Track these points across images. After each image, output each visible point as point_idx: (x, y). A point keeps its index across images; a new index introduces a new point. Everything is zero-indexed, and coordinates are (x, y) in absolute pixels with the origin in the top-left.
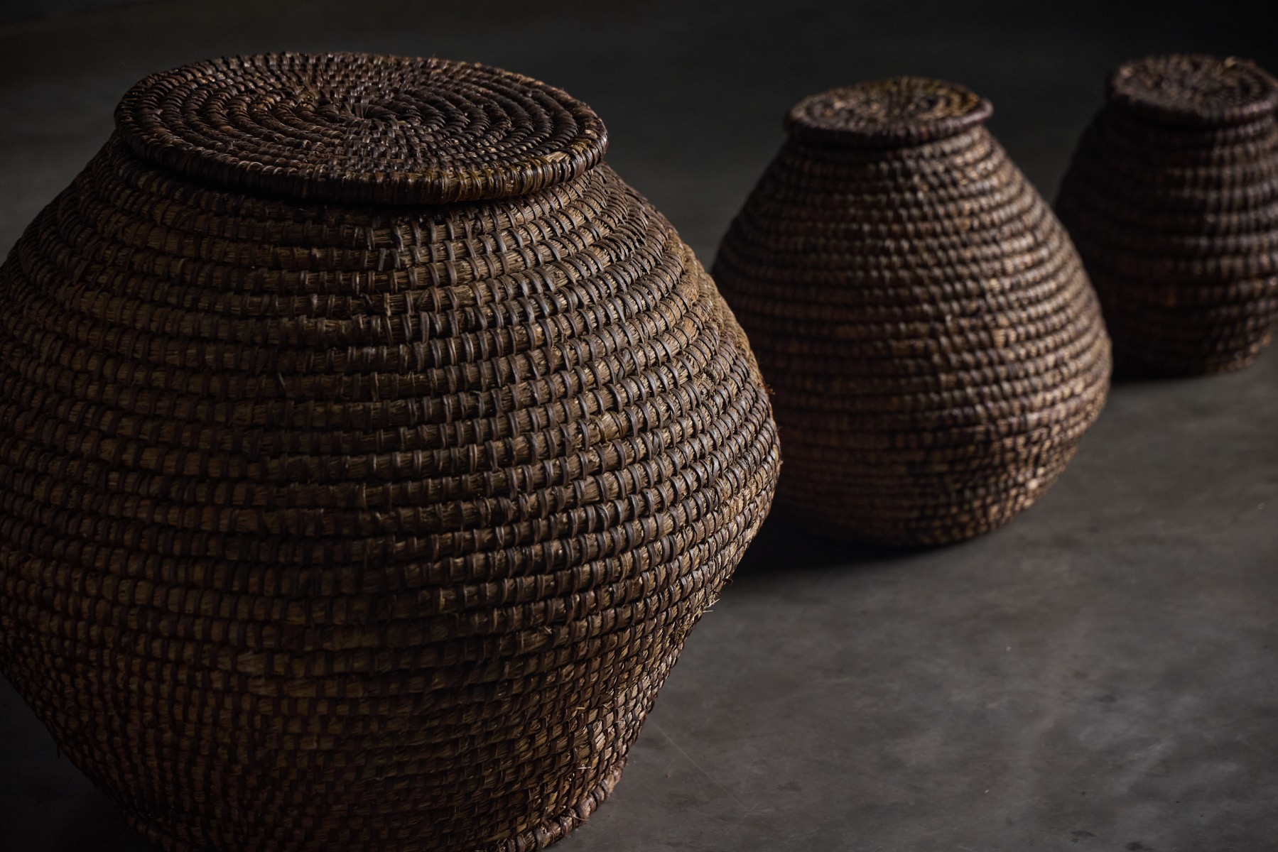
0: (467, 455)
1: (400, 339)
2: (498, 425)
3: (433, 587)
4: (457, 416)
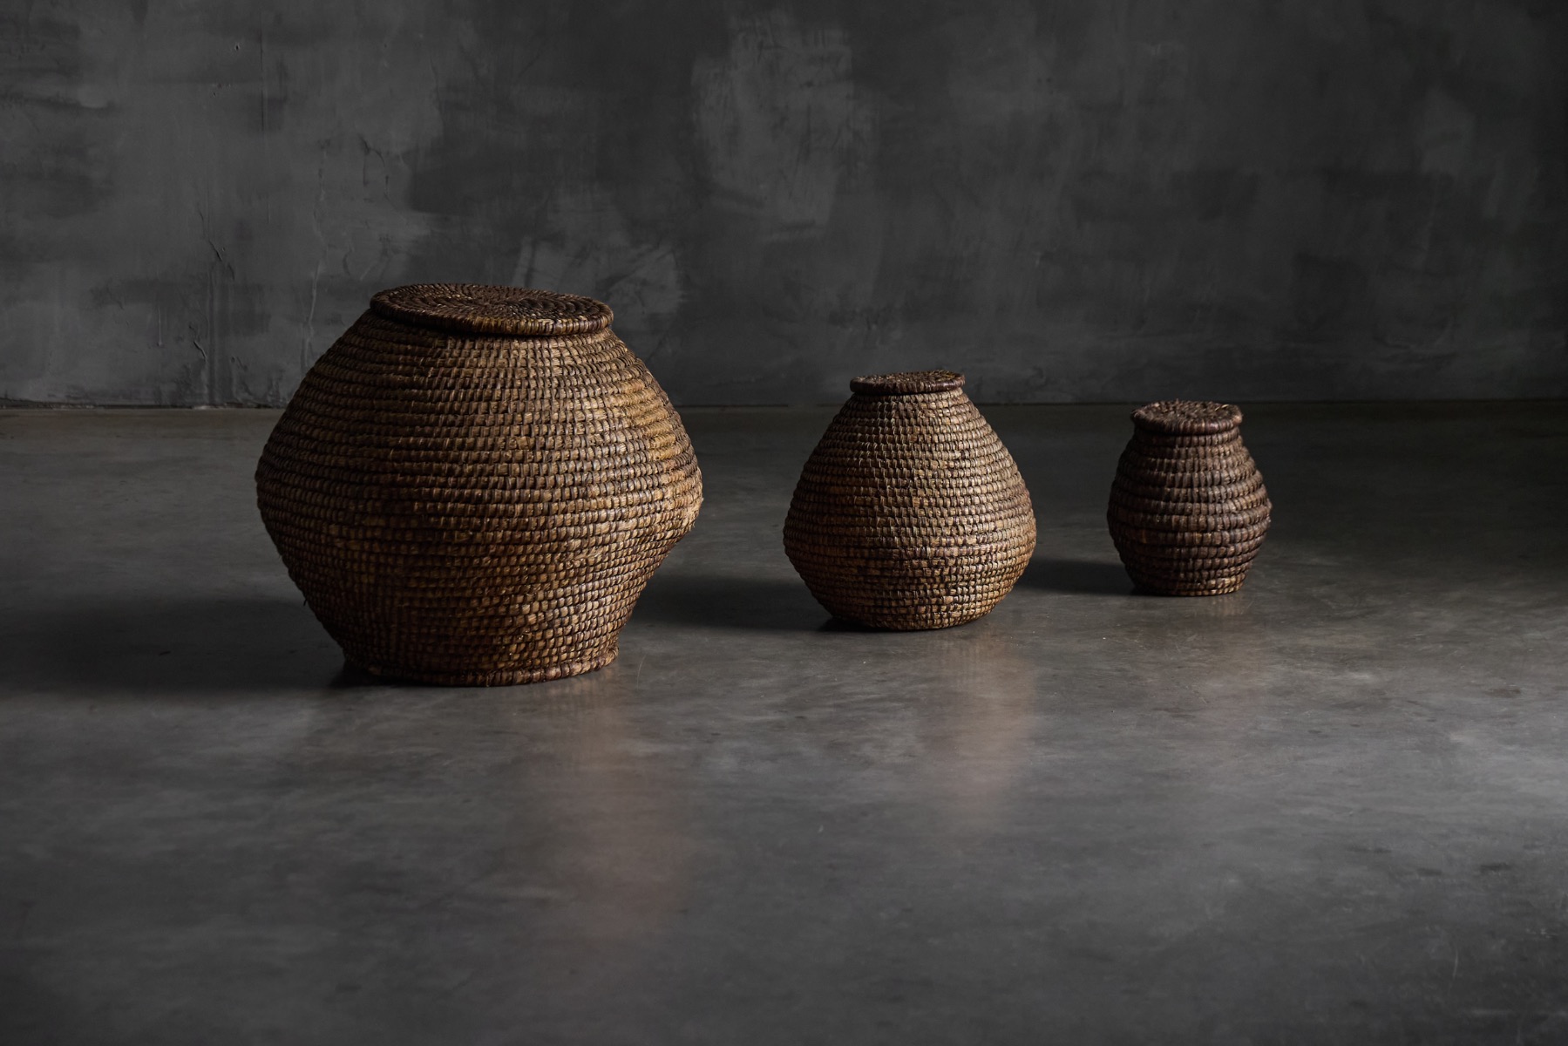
0: (443, 442)
1: (430, 387)
2: (463, 431)
3: (413, 501)
4: (444, 424)
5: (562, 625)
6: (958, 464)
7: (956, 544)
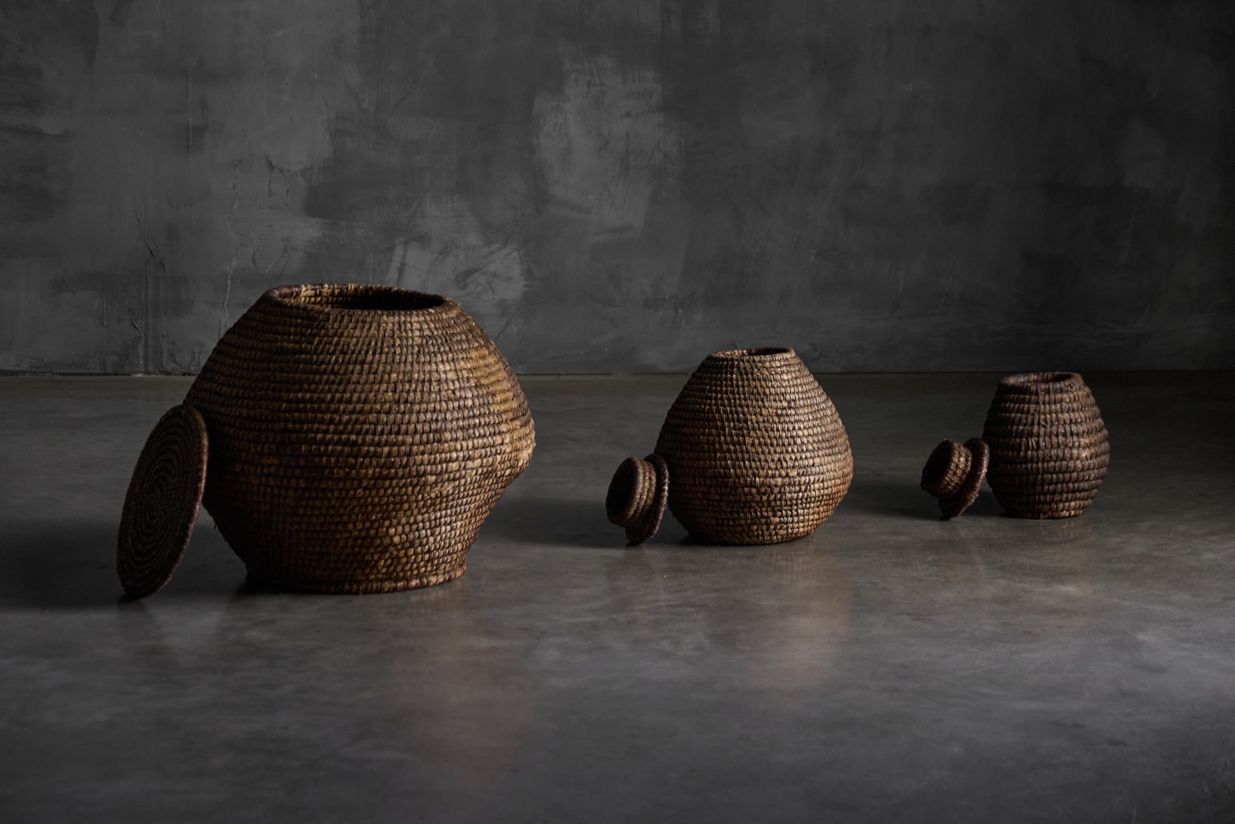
0: (325, 397)
1: (315, 352)
2: (341, 388)
3: (301, 444)
4: (327, 383)
5: (421, 544)
6: (784, 412)
7: (780, 476)
